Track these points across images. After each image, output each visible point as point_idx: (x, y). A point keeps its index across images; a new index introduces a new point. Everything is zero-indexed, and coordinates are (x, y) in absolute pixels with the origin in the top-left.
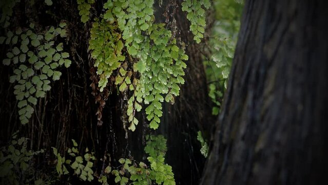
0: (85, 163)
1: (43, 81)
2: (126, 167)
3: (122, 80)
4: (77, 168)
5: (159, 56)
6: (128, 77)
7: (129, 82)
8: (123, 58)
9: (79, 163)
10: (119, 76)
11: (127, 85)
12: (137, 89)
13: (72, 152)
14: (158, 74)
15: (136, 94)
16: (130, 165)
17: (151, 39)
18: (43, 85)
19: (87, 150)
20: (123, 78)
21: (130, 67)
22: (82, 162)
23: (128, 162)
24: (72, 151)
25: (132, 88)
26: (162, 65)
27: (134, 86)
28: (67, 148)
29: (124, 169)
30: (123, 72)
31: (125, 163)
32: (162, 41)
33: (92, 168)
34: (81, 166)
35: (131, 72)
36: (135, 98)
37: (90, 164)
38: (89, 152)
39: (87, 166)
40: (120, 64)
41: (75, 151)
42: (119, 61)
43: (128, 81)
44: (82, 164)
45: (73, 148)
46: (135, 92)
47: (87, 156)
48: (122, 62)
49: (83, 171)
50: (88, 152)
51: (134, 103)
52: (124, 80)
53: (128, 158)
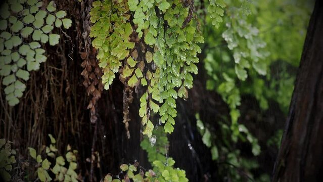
0: (67, 165)
1: (34, 50)
2: (130, 175)
3: (131, 73)
4: (59, 172)
5: (174, 41)
6: (138, 69)
7: (140, 75)
8: (132, 46)
9: (60, 165)
10: (127, 67)
11: (138, 79)
12: (152, 84)
13: (51, 152)
14: (172, 64)
15: (150, 90)
16: (135, 173)
17: (165, 19)
18: (35, 55)
19: (69, 148)
20: (133, 70)
21: (141, 57)
22: (63, 164)
23: (132, 168)
24: (51, 150)
25: (144, 83)
26: (176, 51)
27: (147, 80)
28: (44, 146)
29: (127, 178)
30: (131, 62)
31: (128, 170)
32: (176, 22)
33: (76, 171)
34: (63, 169)
35: (142, 62)
36: (150, 95)
37: (74, 166)
38: (71, 151)
39: (70, 168)
40: (129, 51)
41: (54, 149)
42: (128, 49)
43: (139, 73)
44: (64, 166)
45: (51, 146)
46: (149, 88)
47: (69, 156)
48: (130, 49)
49: (66, 176)
50: (69, 151)
51: (148, 101)
52: (134, 73)
53: (133, 163)
